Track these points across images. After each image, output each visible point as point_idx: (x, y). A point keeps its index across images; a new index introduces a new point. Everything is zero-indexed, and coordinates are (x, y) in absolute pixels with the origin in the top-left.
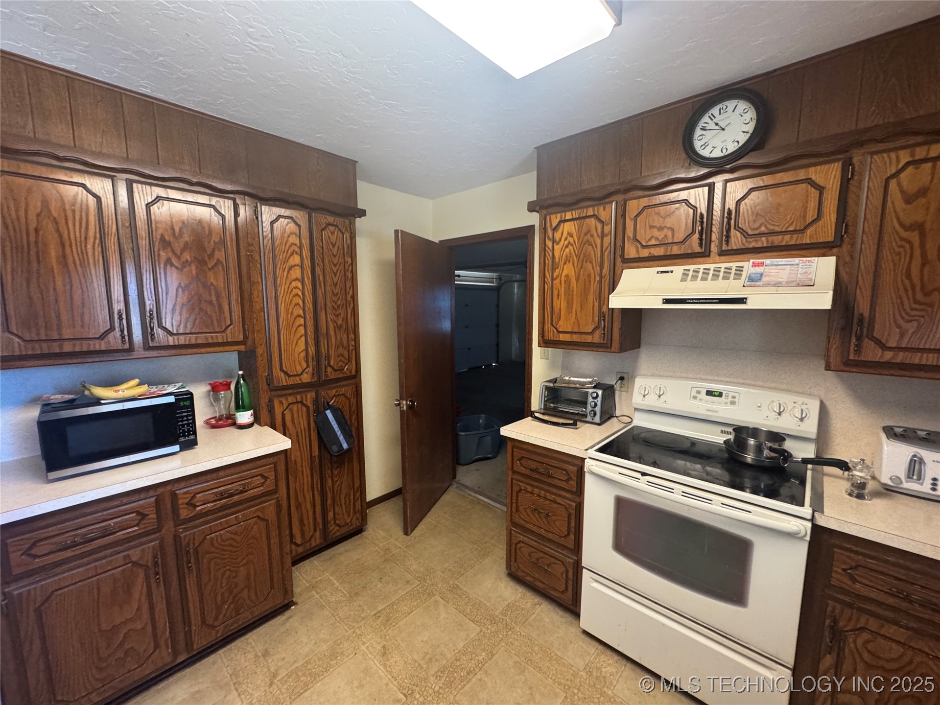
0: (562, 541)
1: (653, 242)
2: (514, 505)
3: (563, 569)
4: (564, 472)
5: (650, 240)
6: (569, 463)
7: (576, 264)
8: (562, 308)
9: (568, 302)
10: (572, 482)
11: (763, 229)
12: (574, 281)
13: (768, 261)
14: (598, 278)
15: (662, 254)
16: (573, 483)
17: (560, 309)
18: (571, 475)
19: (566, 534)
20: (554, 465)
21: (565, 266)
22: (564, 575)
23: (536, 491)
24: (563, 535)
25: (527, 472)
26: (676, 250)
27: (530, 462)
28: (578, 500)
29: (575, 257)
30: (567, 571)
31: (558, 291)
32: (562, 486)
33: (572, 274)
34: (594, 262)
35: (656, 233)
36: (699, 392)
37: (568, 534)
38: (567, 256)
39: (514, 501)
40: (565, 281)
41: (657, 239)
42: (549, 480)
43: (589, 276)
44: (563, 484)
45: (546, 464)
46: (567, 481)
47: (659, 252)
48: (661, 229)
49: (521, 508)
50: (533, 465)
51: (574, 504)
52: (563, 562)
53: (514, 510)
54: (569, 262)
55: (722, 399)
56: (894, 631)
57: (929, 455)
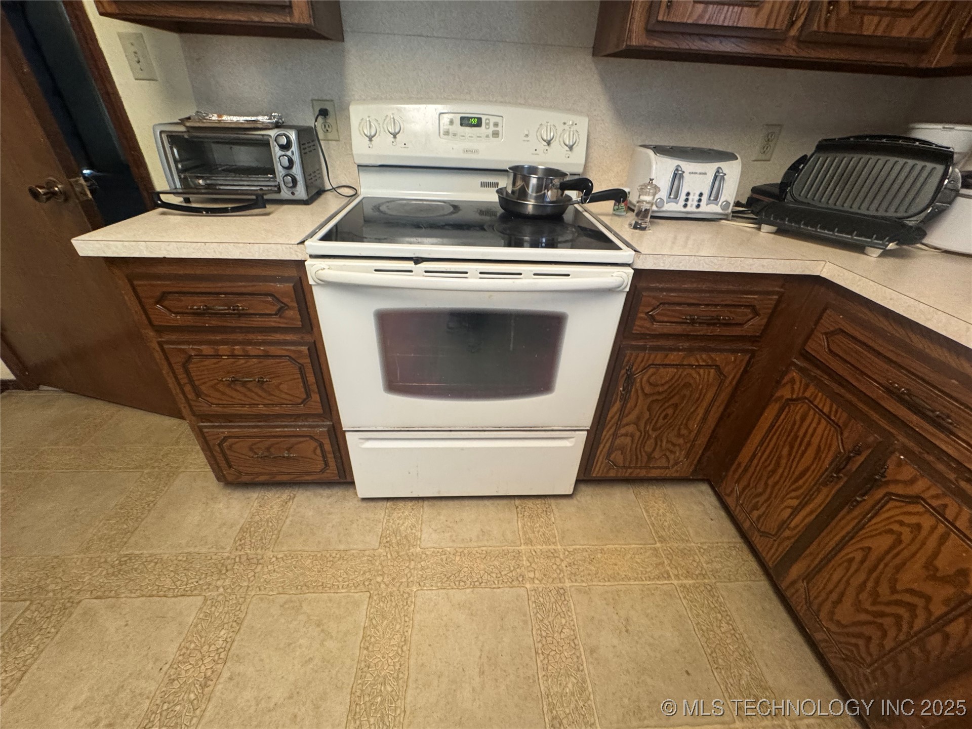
0: (301, 409)
2: (188, 388)
3: (314, 444)
4: (270, 299)
6: (273, 279)
10: (290, 313)
16: (292, 313)
18: (285, 300)
19: (304, 396)
20: (243, 290)
22: (318, 451)
23: (224, 349)
24: (300, 401)
25: (190, 320)
27: (187, 301)
28: (308, 338)
30: (321, 445)
32: (273, 324)
36: (451, 122)
37: (308, 395)
39: (184, 381)
42: (244, 323)
44: (273, 322)
45: (225, 294)
46: (279, 312)
49: (203, 388)
50: (198, 304)
51: (304, 349)
52: (311, 437)
53: (191, 396)
55: (482, 130)
56: (674, 357)
57: (687, 166)
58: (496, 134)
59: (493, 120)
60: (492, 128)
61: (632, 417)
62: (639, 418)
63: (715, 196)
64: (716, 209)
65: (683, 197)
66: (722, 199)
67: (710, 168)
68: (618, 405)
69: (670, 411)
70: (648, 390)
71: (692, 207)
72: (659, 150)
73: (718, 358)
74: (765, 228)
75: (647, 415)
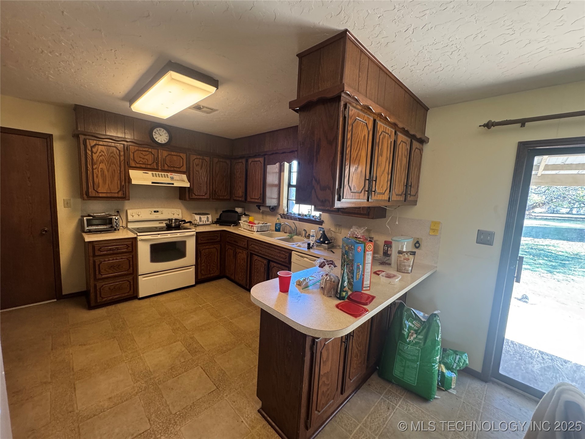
1: (141, 162)
5: (140, 161)
7: (107, 165)
8: (100, 182)
9: (103, 180)
10: (130, 248)
11: (172, 165)
12: (106, 171)
13: (173, 174)
14: (119, 172)
15: (144, 167)
17: (99, 183)
18: (129, 246)
21: (100, 165)
22: (129, 285)
23: (112, 259)
24: (127, 270)
25: (105, 253)
26: (149, 167)
29: (106, 162)
31: (97, 175)
32: (125, 251)
33: (105, 167)
34: (116, 165)
35: (142, 160)
36: (151, 212)
38: (101, 160)
39: (97, 269)
40: (101, 171)
41: (142, 162)
43: (114, 170)
46: (127, 249)
47: (144, 166)
48: (144, 159)
49: (102, 270)
51: (131, 256)
52: (128, 281)
54: (103, 163)
55: (159, 213)
56: (207, 247)
57: (202, 216)
58: (162, 213)
59: (161, 211)
60: (161, 212)
61: (203, 261)
62: (204, 261)
63: (208, 220)
64: (209, 223)
65: (202, 221)
66: (209, 221)
67: (206, 216)
68: (200, 259)
69: (210, 258)
70: (204, 254)
71: (204, 223)
72: (196, 214)
73: (215, 246)
74: (218, 225)
75: (206, 260)
